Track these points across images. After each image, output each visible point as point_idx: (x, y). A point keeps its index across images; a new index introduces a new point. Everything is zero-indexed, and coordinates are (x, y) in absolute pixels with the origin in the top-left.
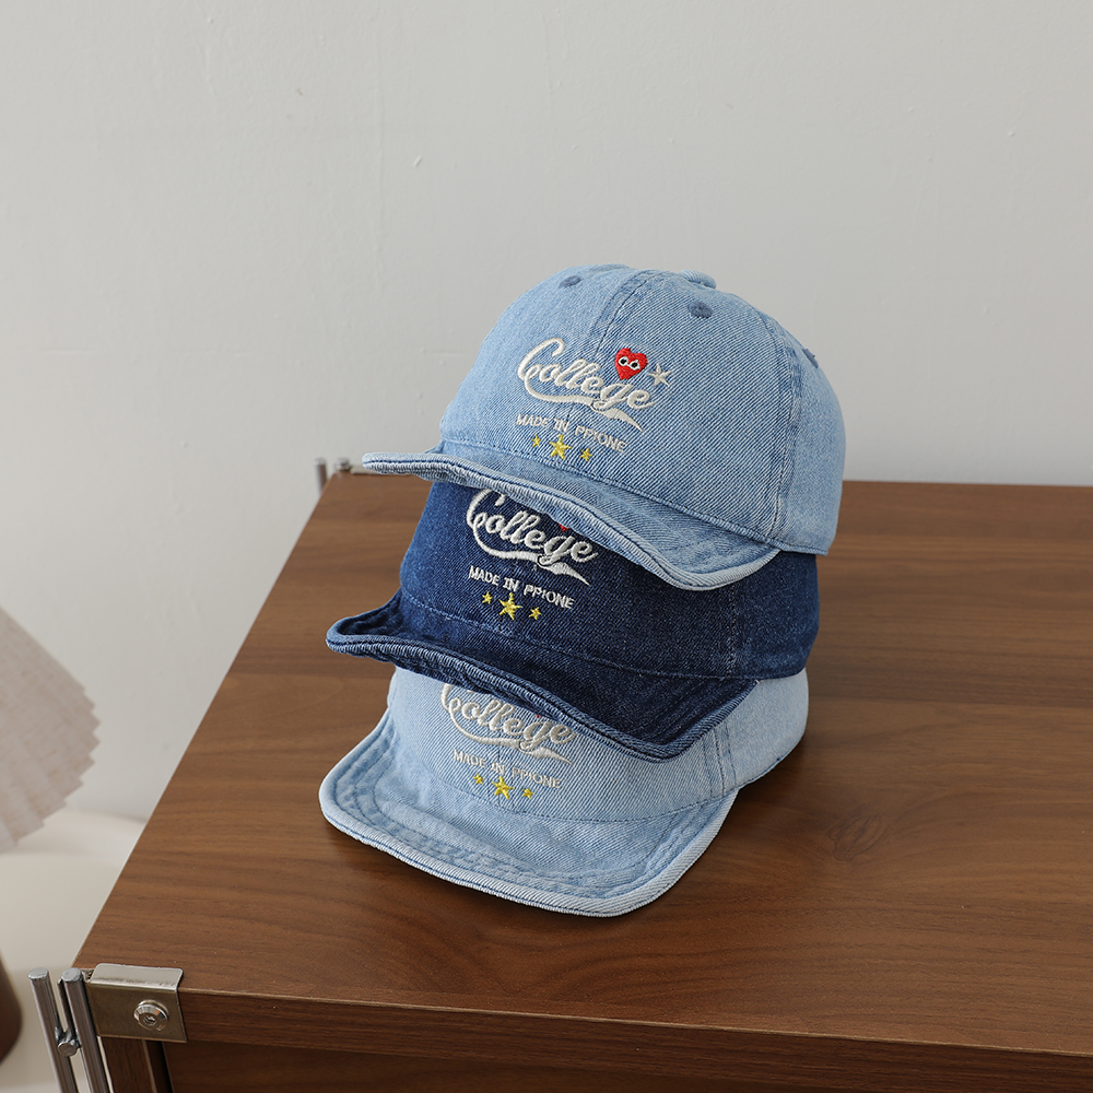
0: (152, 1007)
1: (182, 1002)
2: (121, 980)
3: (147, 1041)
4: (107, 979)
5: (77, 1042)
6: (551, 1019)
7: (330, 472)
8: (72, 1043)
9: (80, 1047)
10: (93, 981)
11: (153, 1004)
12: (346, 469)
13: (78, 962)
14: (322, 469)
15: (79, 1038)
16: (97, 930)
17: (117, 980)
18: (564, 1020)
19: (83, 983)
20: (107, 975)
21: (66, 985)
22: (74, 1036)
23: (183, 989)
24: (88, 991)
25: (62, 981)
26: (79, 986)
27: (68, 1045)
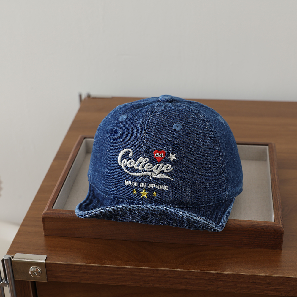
0: (36, 268)
1: (47, 266)
2: (25, 259)
3: (31, 281)
4: (19, 259)
5: (7, 282)
6: (180, 271)
7: (83, 97)
8: (6, 282)
9: (8, 284)
10: (14, 259)
11: (36, 267)
12: (89, 96)
13: (8, 253)
14: (80, 96)
15: (8, 281)
16: (14, 242)
17: (23, 259)
18: (185, 271)
19: (11, 260)
20: (19, 257)
21: (4, 260)
22: (6, 280)
23: (47, 262)
24: (12, 262)
25: (3, 259)
26: (9, 261)
27: (4, 283)
